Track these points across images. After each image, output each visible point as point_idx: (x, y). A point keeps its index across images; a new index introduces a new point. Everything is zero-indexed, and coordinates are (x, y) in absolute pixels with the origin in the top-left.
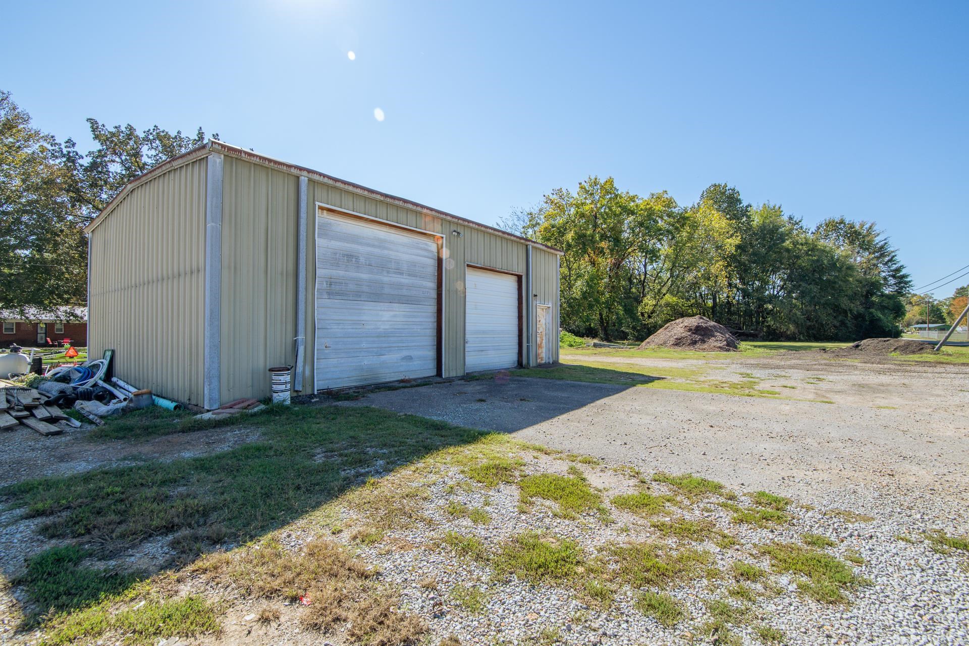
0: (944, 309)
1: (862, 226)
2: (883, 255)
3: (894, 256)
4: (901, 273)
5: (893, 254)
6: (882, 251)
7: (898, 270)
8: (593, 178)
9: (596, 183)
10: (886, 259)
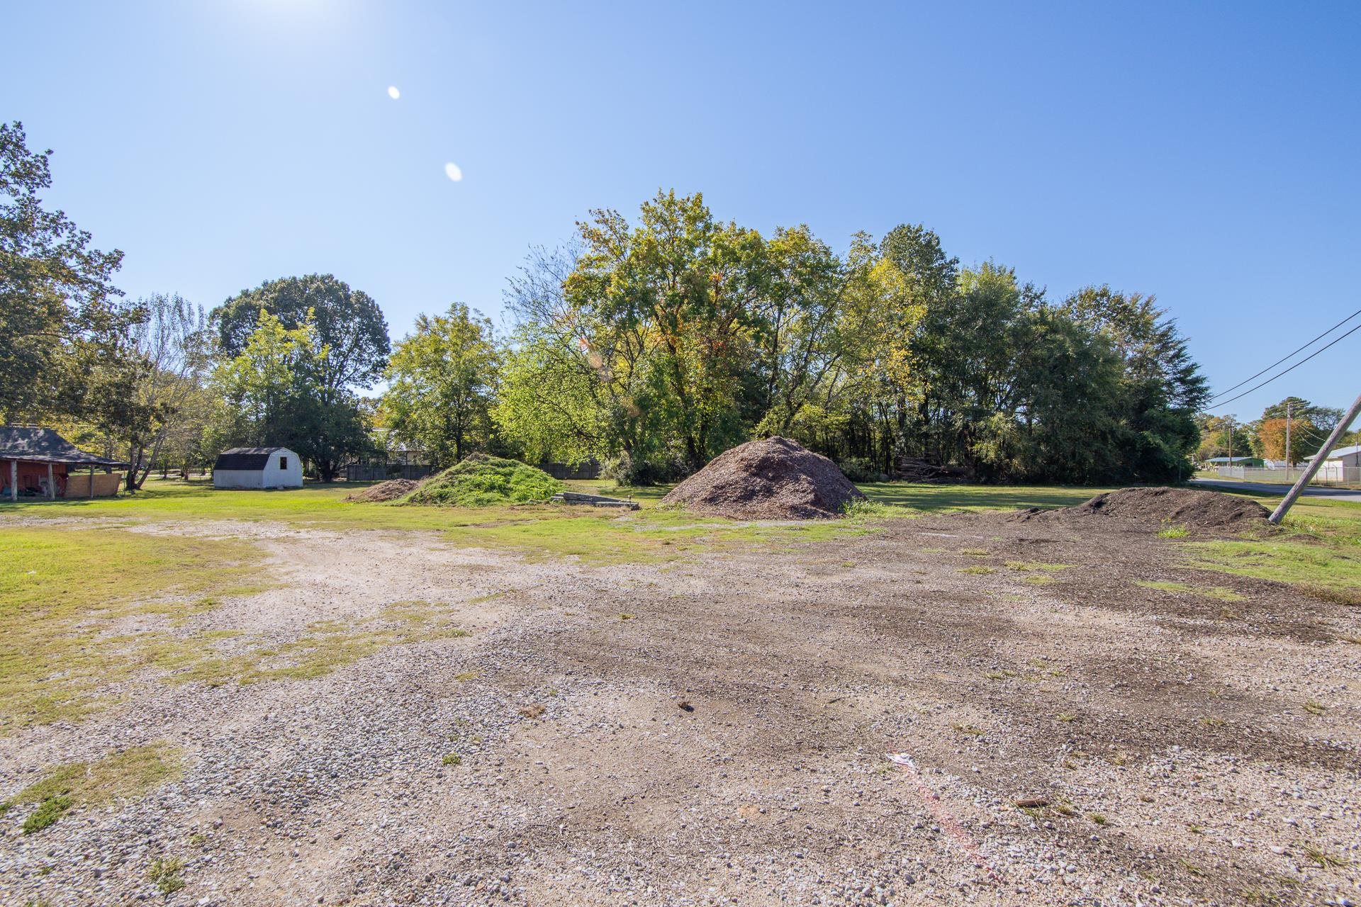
0: (1250, 436)
1: (1135, 301)
2: (1165, 347)
3: (1181, 350)
4: (1194, 376)
5: (1181, 346)
6: (1164, 340)
7: (1189, 370)
8: (667, 193)
9: (672, 203)
10: (1171, 353)
